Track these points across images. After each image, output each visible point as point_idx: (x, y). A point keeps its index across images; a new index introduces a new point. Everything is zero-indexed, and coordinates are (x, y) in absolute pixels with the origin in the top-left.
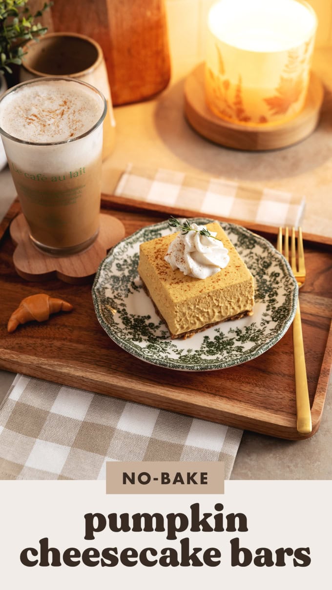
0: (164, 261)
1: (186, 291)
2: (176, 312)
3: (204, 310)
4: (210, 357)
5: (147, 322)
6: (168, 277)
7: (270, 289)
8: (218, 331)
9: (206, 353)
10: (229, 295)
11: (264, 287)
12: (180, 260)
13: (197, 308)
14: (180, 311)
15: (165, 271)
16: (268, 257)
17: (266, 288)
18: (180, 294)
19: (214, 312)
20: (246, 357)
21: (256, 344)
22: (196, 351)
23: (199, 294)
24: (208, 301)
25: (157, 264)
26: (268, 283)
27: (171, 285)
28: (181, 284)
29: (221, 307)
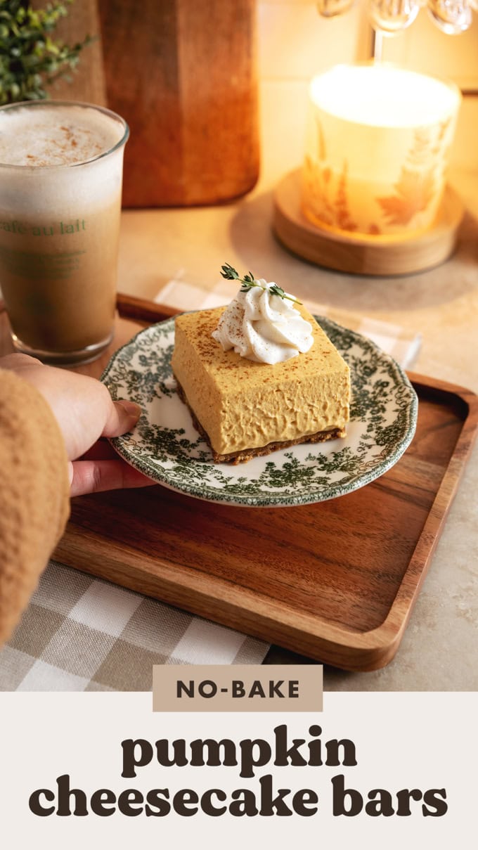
0: (212, 338)
1: (241, 378)
2: (224, 412)
3: (270, 415)
4: (275, 489)
5: (178, 438)
6: (215, 359)
7: (374, 403)
8: (290, 457)
9: (269, 484)
10: (309, 393)
11: (365, 401)
12: (236, 332)
13: (258, 409)
14: (230, 411)
15: (211, 352)
16: (371, 360)
17: (367, 402)
18: (232, 383)
19: (285, 421)
20: (334, 489)
21: (350, 474)
22: (253, 481)
23: (263, 385)
24: (277, 399)
25: (200, 342)
26: (370, 396)
27: (218, 369)
28: (234, 370)
29: (296, 412)
